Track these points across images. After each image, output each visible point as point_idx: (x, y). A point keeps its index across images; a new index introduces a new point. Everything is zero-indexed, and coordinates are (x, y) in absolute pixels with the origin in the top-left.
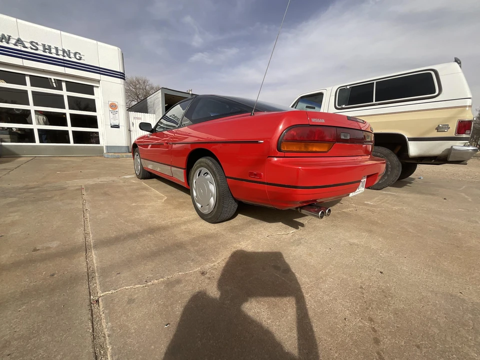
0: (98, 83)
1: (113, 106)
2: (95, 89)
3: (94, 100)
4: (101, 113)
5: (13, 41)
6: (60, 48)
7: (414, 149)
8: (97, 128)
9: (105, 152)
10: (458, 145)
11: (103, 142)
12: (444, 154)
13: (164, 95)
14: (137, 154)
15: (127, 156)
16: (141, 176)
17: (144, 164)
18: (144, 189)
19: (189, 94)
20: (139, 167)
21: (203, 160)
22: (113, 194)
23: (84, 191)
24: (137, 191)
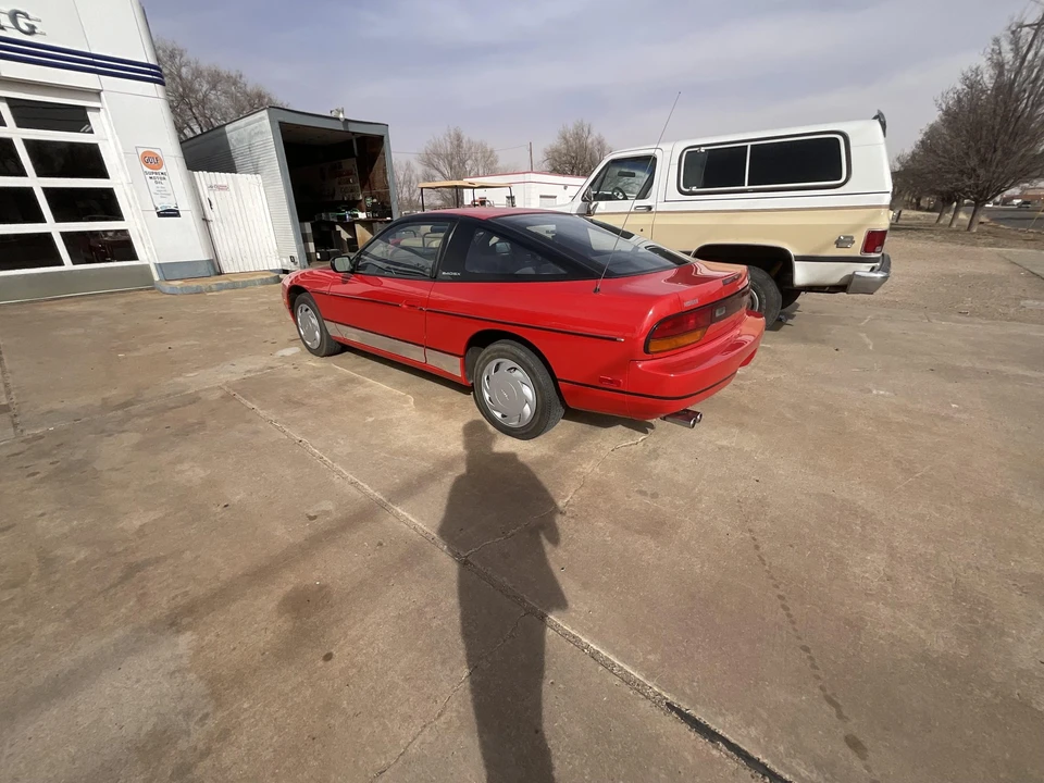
0: (97, 98)
1: (152, 161)
2: (89, 114)
3: (94, 148)
4: (121, 178)
7: (802, 274)
8: (122, 219)
9: (156, 278)
10: (863, 270)
11: (147, 254)
12: (842, 283)
13: (277, 125)
14: (305, 306)
15: (221, 288)
16: (323, 353)
17: (335, 330)
18: (352, 381)
19: (338, 119)
20: (318, 334)
21: (506, 347)
22: (306, 401)
23: (244, 401)
24: (347, 388)
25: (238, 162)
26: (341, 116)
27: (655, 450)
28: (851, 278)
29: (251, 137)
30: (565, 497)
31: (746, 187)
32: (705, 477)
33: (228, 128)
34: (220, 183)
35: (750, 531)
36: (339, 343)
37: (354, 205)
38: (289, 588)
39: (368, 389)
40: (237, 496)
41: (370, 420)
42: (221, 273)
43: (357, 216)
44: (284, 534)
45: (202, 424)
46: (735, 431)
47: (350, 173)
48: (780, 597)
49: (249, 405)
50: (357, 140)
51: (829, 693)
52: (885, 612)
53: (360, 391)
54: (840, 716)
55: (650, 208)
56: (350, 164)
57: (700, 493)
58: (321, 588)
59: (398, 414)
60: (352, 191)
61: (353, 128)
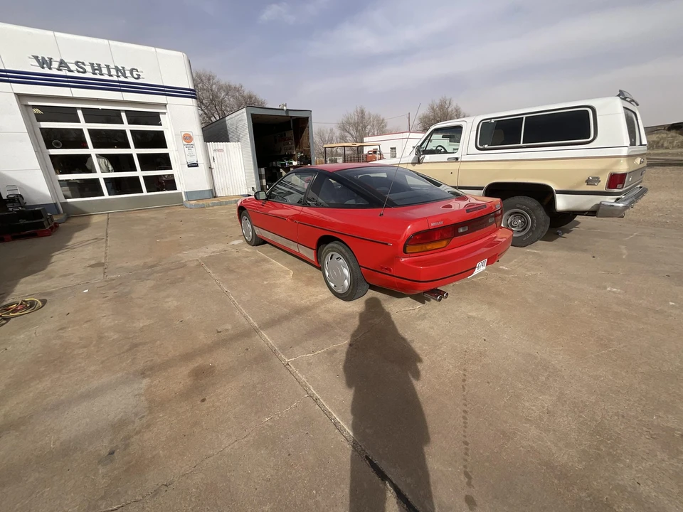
0: (164, 107)
1: (188, 138)
2: (161, 116)
3: (162, 133)
4: (174, 149)
5: (55, 65)
6: (112, 66)
7: (562, 203)
8: (171, 169)
9: (184, 200)
11: (181, 187)
12: (594, 209)
13: (250, 116)
14: (246, 218)
15: (214, 205)
16: (253, 244)
17: (258, 231)
18: (264, 260)
19: (283, 110)
20: (251, 233)
21: (335, 245)
22: (237, 270)
23: (206, 268)
24: (259, 264)
25: (230, 136)
26: (285, 108)
27: (424, 315)
28: (599, 206)
29: (237, 123)
31: (521, 144)
32: (450, 334)
33: (227, 118)
34: (219, 148)
35: (465, 370)
36: (260, 239)
37: (291, 157)
38: (196, 365)
39: (270, 266)
40: (188, 317)
41: (265, 283)
42: (216, 197)
43: (292, 163)
44: (203, 338)
45: (183, 279)
46: (485, 307)
47: (289, 139)
48: (464, 411)
49: (209, 270)
50: (293, 120)
51: (468, 470)
52: (534, 431)
53: (267, 266)
54: (469, 484)
55: (457, 159)
56: (290, 134)
57: (442, 343)
58: (211, 367)
59: (282, 281)
60: (290, 149)
61: (291, 114)
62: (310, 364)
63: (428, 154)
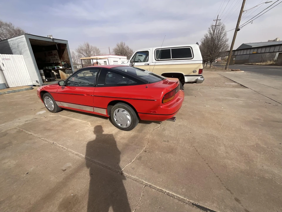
7: (186, 79)
10: (199, 78)
12: (195, 81)
13: (28, 40)
14: (48, 97)
15: (9, 92)
16: (56, 111)
17: (59, 104)
18: (67, 120)
19: (50, 38)
20: (53, 106)
21: (120, 105)
22: (52, 128)
23: (27, 132)
24: (66, 122)
25: (13, 51)
26: (51, 37)
27: (164, 128)
28: (197, 80)
29: (18, 43)
30: (145, 146)
31: (171, 59)
32: (178, 134)
33: (9, 40)
34: (7, 58)
35: (194, 147)
36: (61, 108)
37: (58, 64)
38: (61, 200)
39: (74, 122)
40: (31, 169)
41: (77, 132)
42: (8, 88)
43: (59, 67)
44: (54, 179)
45: (10, 143)
46: (181, 120)
47: (55, 55)
48: (207, 163)
49: (30, 133)
50: (57, 45)
51: (227, 187)
52: (229, 162)
53: (71, 123)
54: (232, 193)
55: (148, 64)
56: (55, 52)
57: (179, 139)
58: (74, 196)
59: (86, 129)
60: (56, 60)
61: (56, 41)
62: (133, 169)
63: (135, 62)
